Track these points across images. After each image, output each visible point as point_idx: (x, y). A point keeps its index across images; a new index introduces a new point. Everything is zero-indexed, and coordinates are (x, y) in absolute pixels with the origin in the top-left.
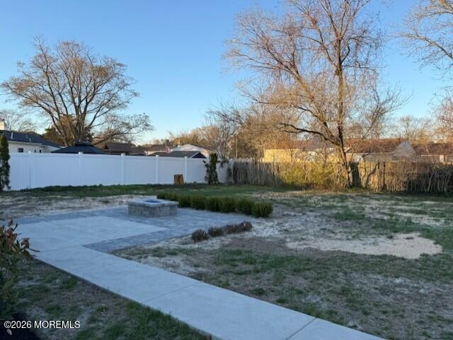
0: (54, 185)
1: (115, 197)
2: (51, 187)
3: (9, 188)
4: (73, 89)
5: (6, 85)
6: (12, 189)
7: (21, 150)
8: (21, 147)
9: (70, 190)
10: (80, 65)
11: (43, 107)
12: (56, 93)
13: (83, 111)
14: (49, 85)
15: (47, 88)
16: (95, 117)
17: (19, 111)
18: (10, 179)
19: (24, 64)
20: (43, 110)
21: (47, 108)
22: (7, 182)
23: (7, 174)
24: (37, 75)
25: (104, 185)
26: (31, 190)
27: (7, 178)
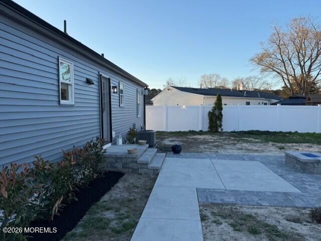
0: (255, 129)
1: (295, 144)
2: (253, 131)
3: (222, 130)
4: (300, 54)
5: (253, 60)
6: (223, 131)
7: (248, 104)
8: (248, 101)
9: (264, 134)
10: (305, 33)
11: (276, 72)
12: (286, 59)
13: (307, 70)
14: (280, 54)
15: (279, 57)
16: (318, 74)
17: (260, 76)
18: (223, 123)
19: (264, 43)
20: (276, 73)
21: (279, 72)
22: (221, 126)
23: (221, 120)
24: (272, 48)
25: (299, 132)
26: (237, 132)
27: (220, 123)
